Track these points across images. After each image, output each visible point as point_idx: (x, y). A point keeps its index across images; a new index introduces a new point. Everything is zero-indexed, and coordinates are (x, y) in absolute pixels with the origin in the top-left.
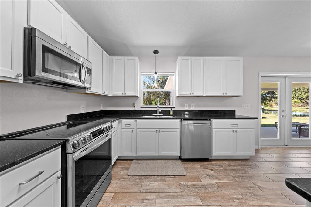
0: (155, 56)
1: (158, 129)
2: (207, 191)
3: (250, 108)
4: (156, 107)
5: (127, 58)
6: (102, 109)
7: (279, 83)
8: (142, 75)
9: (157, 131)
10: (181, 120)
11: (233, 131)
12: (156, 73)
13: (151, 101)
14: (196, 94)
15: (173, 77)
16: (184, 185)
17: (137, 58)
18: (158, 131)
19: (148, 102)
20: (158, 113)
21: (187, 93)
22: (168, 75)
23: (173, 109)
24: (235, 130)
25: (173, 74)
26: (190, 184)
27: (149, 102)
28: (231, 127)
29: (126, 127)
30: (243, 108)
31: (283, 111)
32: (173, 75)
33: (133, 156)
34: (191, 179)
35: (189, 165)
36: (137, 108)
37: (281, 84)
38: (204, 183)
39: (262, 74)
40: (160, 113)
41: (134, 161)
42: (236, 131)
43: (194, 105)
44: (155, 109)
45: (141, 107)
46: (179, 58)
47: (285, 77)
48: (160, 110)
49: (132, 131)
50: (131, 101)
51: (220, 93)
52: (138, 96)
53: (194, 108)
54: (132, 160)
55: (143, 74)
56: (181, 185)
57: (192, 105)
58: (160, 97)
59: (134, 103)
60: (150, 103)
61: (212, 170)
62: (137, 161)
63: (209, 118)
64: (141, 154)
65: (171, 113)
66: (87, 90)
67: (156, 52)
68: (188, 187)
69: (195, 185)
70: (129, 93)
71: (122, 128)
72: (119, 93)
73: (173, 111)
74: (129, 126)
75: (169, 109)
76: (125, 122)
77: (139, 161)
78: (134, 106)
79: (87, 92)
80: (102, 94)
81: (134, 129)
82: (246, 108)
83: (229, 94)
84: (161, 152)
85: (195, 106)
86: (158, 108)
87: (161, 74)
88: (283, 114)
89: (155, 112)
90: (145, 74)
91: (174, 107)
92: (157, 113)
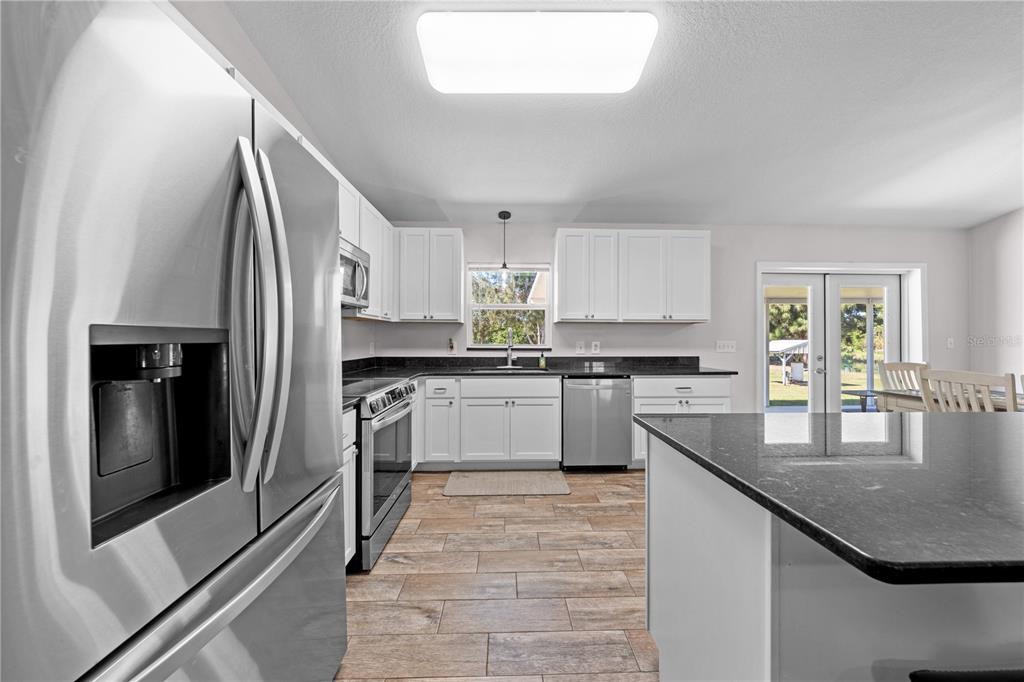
0: (501, 223)
1: (510, 398)
2: (607, 514)
3: (733, 350)
4: (506, 350)
5: (435, 231)
6: (371, 353)
7: (809, 288)
8: (470, 269)
9: (507, 403)
10: (563, 377)
11: (681, 402)
12: (505, 266)
13: (490, 334)
14: (599, 316)
15: (546, 274)
16: (563, 508)
17: (458, 232)
18: (510, 402)
19: (479, 337)
20: (510, 362)
21: (578, 315)
22: (533, 269)
23: (546, 354)
24: (684, 400)
25: (547, 266)
26: (575, 505)
27: (483, 336)
28: (676, 394)
29: (435, 393)
30: (718, 350)
31: (820, 359)
32: (548, 270)
33: (452, 463)
34: (580, 499)
35: (579, 479)
36: (459, 352)
37: (813, 291)
38: (605, 505)
39: (762, 267)
40: (514, 363)
41: (452, 474)
42: (687, 402)
43: (598, 343)
44: (503, 354)
45: (469, 349)
46: (560, 231)
47: (825, 275)
48: (515, 355)
49: (451, 403)
50: (443, 335)
51: (657, 316)
52: (462, 321)
53: (598, 351)
54: (450, 472)
55: (471, 266)
56: (555, 508)
57: (594, 343)
58: (519, 320)
59: (451, 340)
60: (487, 338)
61: (628, 486)
62: (461, 474)
63: (627, 374)
64: (471, 455)
65: (543, 363)
66: (360, 312)
67: (505, 215)
68: (570, 510)
69: (584, 508)
70: (439, 316)
71: (428, 396)
72: (418, 316)
73: (547, 358)
74: (443, 393)
75: (537, 354)
76: (433, 383)
77: (467, 474)
78: (452, 347)
79: (358, 315)
80: (380, 319)
81: (453, 398)
82: (726, 350)
83: (678, 316)
84: (518, 451)
85: (601, 347)
86: (510, 351)
87: (517, 267)
88: (821, 365)
89: (504, 361)
90: (477, 266)
91: (550, 350)
92: (507, 365)
